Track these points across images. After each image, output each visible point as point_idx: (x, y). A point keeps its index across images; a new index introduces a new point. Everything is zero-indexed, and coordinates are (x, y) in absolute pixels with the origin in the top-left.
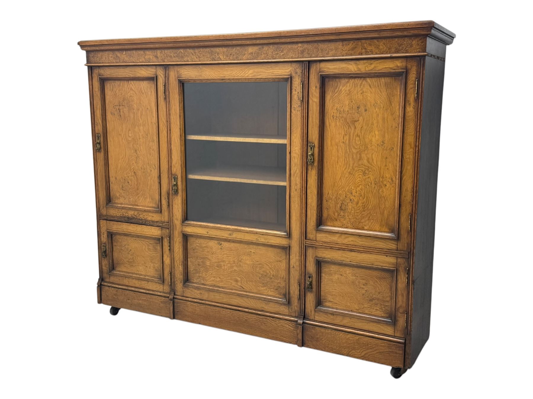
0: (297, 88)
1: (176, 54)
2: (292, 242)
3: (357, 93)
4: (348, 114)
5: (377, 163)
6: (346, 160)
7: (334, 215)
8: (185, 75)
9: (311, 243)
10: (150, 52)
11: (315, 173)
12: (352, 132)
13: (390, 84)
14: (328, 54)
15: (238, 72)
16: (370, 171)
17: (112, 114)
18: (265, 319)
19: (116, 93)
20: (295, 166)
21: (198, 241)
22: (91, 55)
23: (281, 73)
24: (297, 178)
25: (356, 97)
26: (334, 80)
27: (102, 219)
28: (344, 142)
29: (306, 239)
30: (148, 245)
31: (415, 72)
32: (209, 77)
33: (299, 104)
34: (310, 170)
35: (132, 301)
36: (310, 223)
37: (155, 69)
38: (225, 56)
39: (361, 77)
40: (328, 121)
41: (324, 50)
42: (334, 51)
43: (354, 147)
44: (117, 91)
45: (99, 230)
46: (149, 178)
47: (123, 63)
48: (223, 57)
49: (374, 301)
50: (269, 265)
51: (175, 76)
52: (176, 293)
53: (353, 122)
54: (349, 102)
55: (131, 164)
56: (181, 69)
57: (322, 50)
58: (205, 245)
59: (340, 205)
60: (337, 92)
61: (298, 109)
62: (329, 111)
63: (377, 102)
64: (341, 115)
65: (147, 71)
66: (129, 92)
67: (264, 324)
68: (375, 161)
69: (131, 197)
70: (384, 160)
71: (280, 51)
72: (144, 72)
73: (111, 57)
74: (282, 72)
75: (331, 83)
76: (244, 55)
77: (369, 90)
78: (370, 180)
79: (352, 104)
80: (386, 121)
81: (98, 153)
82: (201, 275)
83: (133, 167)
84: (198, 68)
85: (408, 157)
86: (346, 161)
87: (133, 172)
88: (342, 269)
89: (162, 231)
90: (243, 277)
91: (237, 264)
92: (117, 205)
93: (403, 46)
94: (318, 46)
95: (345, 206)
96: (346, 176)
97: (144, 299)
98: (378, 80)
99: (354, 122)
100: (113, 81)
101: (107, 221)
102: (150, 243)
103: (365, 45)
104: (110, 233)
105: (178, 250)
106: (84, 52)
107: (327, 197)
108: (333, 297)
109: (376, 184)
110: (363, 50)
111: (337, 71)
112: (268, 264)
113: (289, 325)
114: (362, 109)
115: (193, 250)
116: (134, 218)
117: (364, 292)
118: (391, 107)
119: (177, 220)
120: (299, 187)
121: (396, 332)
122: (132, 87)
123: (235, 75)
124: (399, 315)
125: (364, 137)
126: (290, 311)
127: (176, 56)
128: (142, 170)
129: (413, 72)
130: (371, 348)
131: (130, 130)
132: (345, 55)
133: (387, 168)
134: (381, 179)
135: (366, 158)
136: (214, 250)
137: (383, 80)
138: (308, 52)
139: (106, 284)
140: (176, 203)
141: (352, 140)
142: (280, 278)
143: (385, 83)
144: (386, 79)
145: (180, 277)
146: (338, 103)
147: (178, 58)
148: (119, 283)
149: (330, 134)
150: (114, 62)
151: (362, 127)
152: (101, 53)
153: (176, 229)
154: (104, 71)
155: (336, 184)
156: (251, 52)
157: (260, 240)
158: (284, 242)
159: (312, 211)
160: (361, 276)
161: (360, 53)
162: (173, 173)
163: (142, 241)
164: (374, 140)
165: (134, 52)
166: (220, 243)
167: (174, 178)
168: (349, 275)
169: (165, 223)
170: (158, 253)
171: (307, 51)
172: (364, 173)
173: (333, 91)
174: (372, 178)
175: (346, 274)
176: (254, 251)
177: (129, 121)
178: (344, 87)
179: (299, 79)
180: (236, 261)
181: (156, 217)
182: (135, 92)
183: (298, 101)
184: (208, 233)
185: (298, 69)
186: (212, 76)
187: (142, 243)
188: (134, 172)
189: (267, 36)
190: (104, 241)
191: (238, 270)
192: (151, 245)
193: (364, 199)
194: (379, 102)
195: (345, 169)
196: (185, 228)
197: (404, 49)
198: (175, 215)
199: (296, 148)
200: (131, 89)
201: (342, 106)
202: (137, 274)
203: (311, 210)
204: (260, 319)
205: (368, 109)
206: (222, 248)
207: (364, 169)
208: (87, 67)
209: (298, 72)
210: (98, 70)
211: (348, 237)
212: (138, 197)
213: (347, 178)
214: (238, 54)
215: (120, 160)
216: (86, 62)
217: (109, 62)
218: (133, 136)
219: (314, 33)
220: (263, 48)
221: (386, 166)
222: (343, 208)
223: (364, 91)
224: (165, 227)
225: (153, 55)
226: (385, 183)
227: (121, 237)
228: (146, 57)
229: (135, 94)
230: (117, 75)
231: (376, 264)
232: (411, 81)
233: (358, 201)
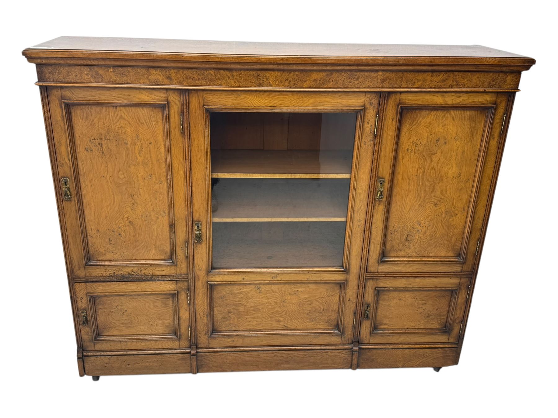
0: (371, 120)
1: (202, 76)
2: (350, 277)
3: (438, 125)
4: (425, 147)
5: (450, 195)
6: (418, 192)
7: (399, 246)
8: (215, 103)
9: (372, 276)
10: (158, 71)
11: (382, 208)
12: (427, 165)
13: (475, 117)
14: (414, 84)
15: (294, 101)
16: (442, 202)
17: (86, 150)
18: (315, 352)
19: (94, 123)
20: (360, 203)
21: (229, 288)
22: (47, 70)
23: (352, 104)
24: (361, 215)
25: (437, 129)
26: (414, 112)
27: (78, 282)
28: (417, 175)
29: (366, 272)
30: (154, 302)
31: (503, 107)
32: (252, 105)
33: (371, 138)
34: (377, 205)
35: (135, 366)
36: (372, 256)
37: (166, 93)
38: (278, 81)
39: (444, 110)
40: (401, 154)
41: (409, 80)
42: (421, 82)
43: (428, 180)
44: (96, 120)
45: (73, 295)
46: (155, 227)
47: (109, 83)
48: (274, 83)
49: (431, 317)
50: (320, 300)
51: (199, 103)
52: (199, 346)
53: (430, 156)
54: (428, 135)
55: (124, 212)
56: (208, 94)
57: (407, 80)
58: (238, 291)
59: (406, 236)
60: (415, 125)
61: (369, 143)
62: (404, 144)
63: (459, 135)
64: (417, 148)
65: (150, 96)
66: (117, 122)
67: (314, 357)
68: (448, 193)
69: (124, 251)
70: (458, 191)
71: (355, 79)
72: (147, 97)
73: (87, 74)
74: (354, 103)
75: (409, 115)
76: (305, 82)
77: (451, 123)
78: (441, 210)
79: (431, 137)
80: (465, 154)
81: (66, 202)
82: (231, 322)
83: (127, 215)
84: (235, 94)
85: (484, 188)
86: (417, 194)
87: (128, 221)
88: (402, 295)
89: (177, 284)
90: (287, 316)
91: (280, 304)
92: (103, 263)
93: (497, 81)
94: (403, 76)
95: (411, 237)
96: (416, 208)
97: (153, 360)
98: (463, 113)
99: (431, 154)
100: (87, 107)
101: (88, 284)
102: (157, 299)
103: (457, 77)
104: (92, 297)
105: (201, 302)
106: (33, 66)
107: (392, 230)
108: (389, 320)
109: (446, 214)
110: (455, 83)
111: (420, 103)
112: (318, 300)
113: (342, 353)
114: (442, 141)
115: (222, 298)
116: (131, 275)
117: (422, 310)
118: (473, 140)
119: (200, 270)
120: (363, 223)
121: (450, 338)
122: (123, 114)
123: (289, 104)
124: (455, 324)
125: (440, 169)
126: (343, 340)
127: (202, 78)
128: (143, 219)
129: (502, 108)
130: (426, 357)
131: (120, 170)
132: (434, 86)
133: (460, 198)
134: (453, 209)
135: (439, 190)
136: (250, 295)
137: (468, 113)
138: (390, 82)
139: (90, 354)
140: (200, 252)
141: (427, 173)
142: (332, 311)
143: (470, 115)
144: (471, 113)
145: (204, 329)
146: (415, 136)
147: (205, 82)
148: (110, 348)
149: (402, 168)
150: (93, 81)
151: (439, 160)
152: (66, 68)
153: (199, 280)
154: (73, 93)
155: (404, 217)
156: (315, 78)
157: (312, 279)
158: (340, 277)
159: (375, 246)
160: (421, 297)
161: (450, 86)
162: (195, 219)
163: (145, 299)
164: (450, 171)
165: (130, 69)
166: (259, 287)
167: (197, 225)
168: (408, 298)
169: (183, 276)
170: (170, 308)
171: (388, 80)
172: (436, 205)
173: (411, 123)
174: (443, 208)
175: (405, 298)
176: (302, 290)
177: (118, 160)
178: (424, 119)
179: (373, 111)
180: (278, 302)
181: (168, 271)
182: (128, 121)
183: (369, 134)
184: (244, 279)
185: (374, 100)
186: (256, 104)
187: (144, 300)
188: (130, 222)
189: (344, 62)
190: (84, 307)
191: (280, 311)
192: (158, 301)
193: (432, 228)
194: (461, 135)
195: (416, 201)
196: (212, 277)
197: (498, 83)
198: (197, 265)
199: (363, 184)
200: (121, 117)
201: (420, 139)
202: (137, 335)
203: (374, 244)
204: (309, 354)
205: (448, 142)
206: (261, 291)
207: (436, 201)
208: (38, 87)
209: (374, 103)
210: (59, 90)
211: (413, 266)
212: (138, 250)
213: (416, 210)
214: (296, 80)
215: (105, 208)
216: (37, 80)
217: (83, 81)
218: (126, 177)
219: (406, 62)
220: (332, 74)
221: (459, 196)
222: (409, 239)
223: (446, 124)
224: (183, 280)
225: (163, 76)
226: (456, 212)
227: (110, 298)
228: (151, 77)
229: (129, 125)
230: (98, 99)
231: (439, 286)
232: (498, 115)
233: (426, 231)
